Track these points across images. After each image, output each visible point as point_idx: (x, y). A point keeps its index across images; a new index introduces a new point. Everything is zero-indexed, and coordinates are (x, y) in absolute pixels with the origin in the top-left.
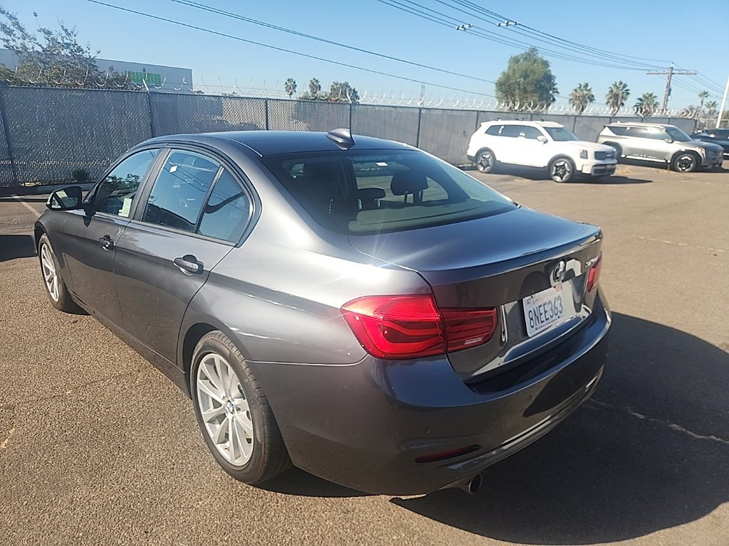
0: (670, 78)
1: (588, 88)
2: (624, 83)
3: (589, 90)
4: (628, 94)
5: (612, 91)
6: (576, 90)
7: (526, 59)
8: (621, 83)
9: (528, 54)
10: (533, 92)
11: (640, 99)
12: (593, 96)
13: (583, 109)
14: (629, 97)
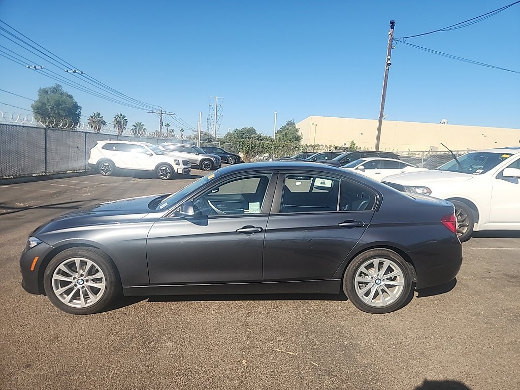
0: (161, 116)
1: (100, 116)
2: (123, 115)
3: (101, 118)
4: (127, 122)
5: (116, 120)
6: (92, 117)
7: (53, 92)
8: (121, 115)
9: (54, 88)
10: (66, 116)
11: (134, 126)
12: (105, 122)
13: (99, 129)
14: (128, 124)
